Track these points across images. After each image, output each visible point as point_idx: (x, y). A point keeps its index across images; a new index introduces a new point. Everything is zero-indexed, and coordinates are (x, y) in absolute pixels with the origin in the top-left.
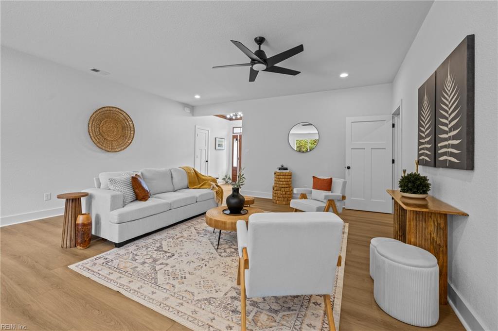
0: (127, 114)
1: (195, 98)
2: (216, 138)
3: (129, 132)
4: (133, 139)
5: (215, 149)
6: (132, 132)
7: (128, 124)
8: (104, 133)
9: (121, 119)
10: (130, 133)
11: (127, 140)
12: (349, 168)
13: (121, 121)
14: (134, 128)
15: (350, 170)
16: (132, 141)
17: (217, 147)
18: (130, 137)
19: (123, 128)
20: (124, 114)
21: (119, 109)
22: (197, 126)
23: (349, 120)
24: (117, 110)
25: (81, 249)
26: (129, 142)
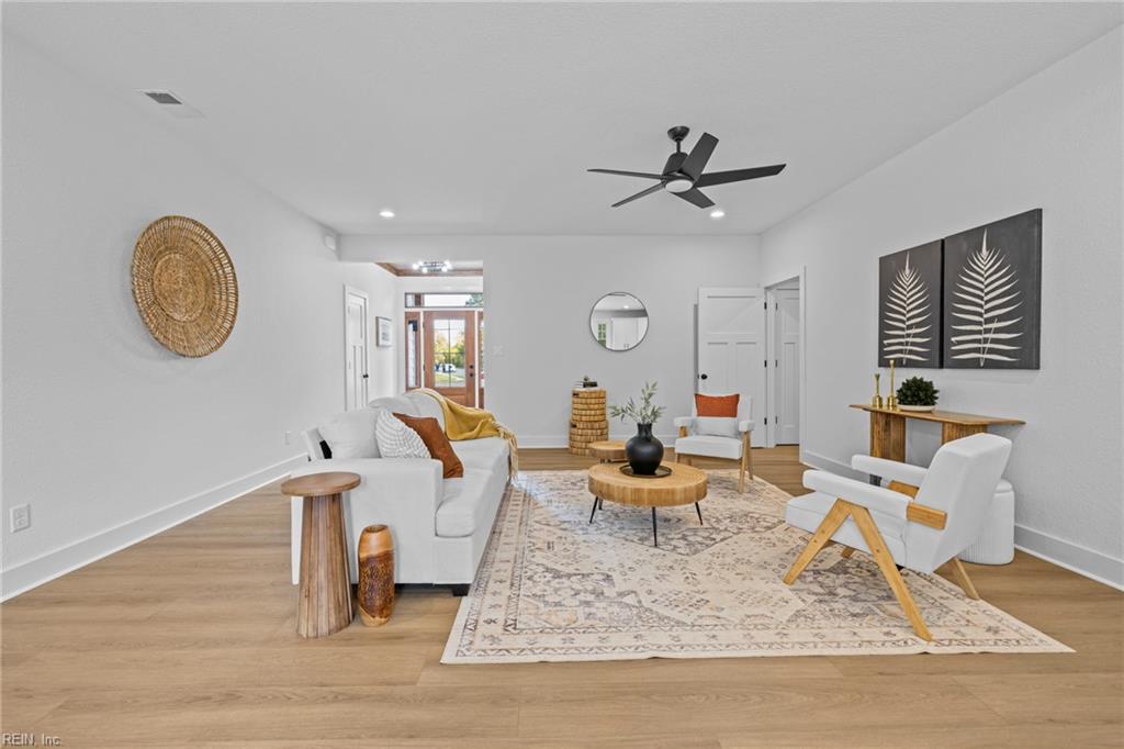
0: (220, 244)
1: (382, 217)
2: (377, 318)
3: (224, 297)
4: (234, 316)
5: (377, 344)
6: (232, 299)
7: (220, 272)
8: (165, 298)
9: (203, 257)
10: (227, 300)
11: (220, 321)
12: (704, 377)
13: (203, 263)
14: (236, 287)
15: (706, 380)
16: (233, 322)
17: (381, 342)
18: (226, 313)
19: (209, 284)
20: (214, 244)
21: (201, 226)
22: (348, 288)
23: (704, 292)
24: (197, 229)
25: (381, 624)
26: (227, 325)
